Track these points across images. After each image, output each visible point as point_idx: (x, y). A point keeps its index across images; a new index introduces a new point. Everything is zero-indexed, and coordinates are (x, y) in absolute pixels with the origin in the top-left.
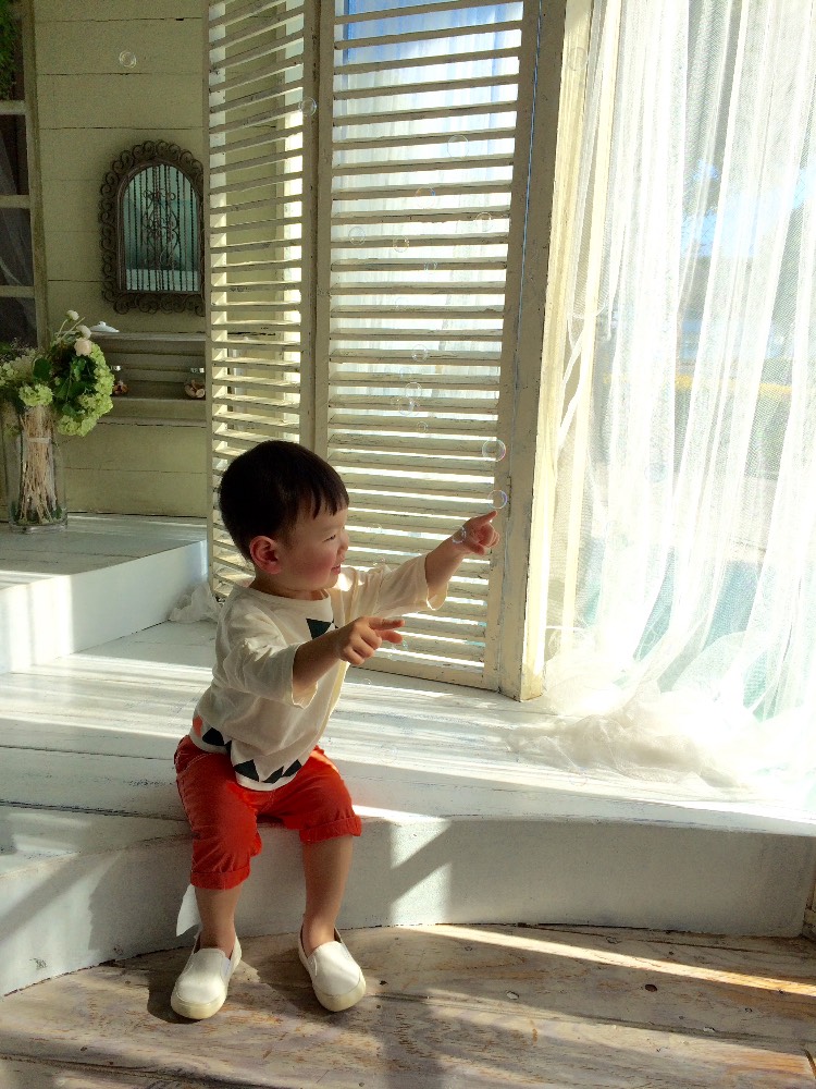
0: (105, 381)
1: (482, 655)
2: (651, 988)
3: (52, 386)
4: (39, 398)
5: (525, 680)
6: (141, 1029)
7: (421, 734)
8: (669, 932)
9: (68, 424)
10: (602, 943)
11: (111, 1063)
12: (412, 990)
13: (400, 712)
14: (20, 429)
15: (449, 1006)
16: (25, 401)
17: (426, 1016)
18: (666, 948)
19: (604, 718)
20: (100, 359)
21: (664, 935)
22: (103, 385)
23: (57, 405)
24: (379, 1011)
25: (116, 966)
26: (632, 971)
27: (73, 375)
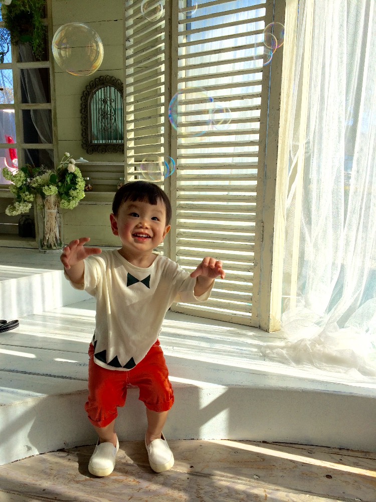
0: (81, 184)
1: (251, 310)
2: (329, 477)
3: (58, 187)
4: (52, 191)
5: (272, 322)
6: (72, 483)
7: (218, 346)
8: (340, 449)
9: (64, 204)
10: (305, 453)
11: (56, 498)
12: (206, 471)
13: (209, 336)
14: (44, 206)
15: (223, 480)
16: (45, 193)
17: (212, 485)
18: (338, 457)
19: (309, 340)
20: (79, 174)
21: (338, 451)
22: (80, 186)
23: (60, 195)
24: (188, 481)
25: (65, 451)
26: (320, 467)
27: (67, 181)
